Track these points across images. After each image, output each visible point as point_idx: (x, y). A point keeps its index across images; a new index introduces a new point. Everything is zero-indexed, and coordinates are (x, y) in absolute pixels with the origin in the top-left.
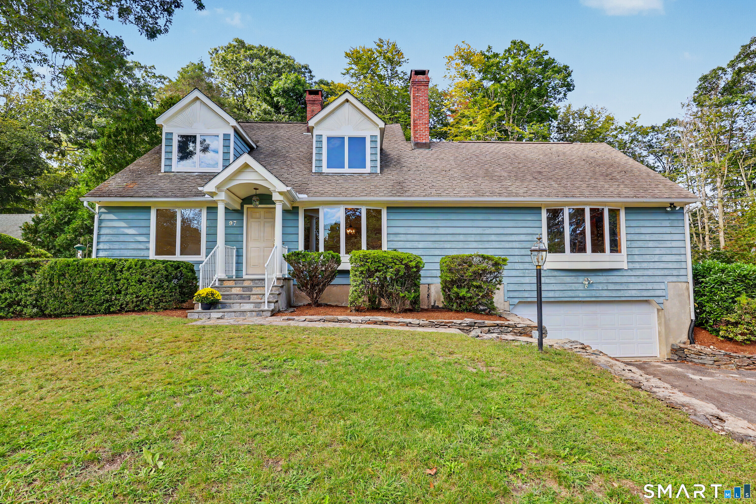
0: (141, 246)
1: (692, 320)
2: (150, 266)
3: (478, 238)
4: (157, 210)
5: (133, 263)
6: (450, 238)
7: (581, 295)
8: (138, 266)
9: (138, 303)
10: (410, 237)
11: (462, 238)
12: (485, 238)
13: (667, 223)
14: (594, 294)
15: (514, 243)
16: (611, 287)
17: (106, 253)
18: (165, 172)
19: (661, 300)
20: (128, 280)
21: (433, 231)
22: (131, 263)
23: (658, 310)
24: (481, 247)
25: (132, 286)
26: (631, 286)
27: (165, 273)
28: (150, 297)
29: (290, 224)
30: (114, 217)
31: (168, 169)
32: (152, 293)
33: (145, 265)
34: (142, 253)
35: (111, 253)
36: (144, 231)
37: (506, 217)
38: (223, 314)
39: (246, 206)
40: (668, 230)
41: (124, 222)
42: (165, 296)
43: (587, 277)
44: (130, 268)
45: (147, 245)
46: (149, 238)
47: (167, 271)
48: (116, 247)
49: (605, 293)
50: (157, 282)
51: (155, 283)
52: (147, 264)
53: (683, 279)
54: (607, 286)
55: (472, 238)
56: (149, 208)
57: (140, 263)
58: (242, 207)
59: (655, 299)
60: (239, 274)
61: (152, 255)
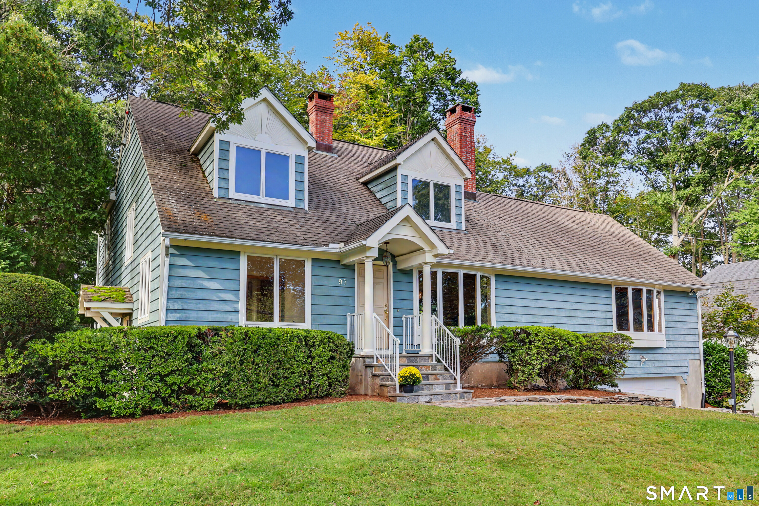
0: (227, 308)
1: (703, 394)
3: (567, 313)
4: (248, 257)
6: (545, 312)
7: (638, 372)
10: (514, 310)
11: (555, 312)
12: (573, 314)
13: (687, 306)
14: (646, 370)
15: (593, 320)
16: (657, 364)
17: (178, 315)
18: (219, 198)
19: (685, 376)
21: (533, 304)
23: (682, 386)
24: (570, 322)
26: (669, 364)
28: (339, 379)
29: (404, 287)
30: (189, 263)
31: (223, 193)
32: (340, 374)
34: (230, 317)
35: (184, 315)
36: (231, 285)
37: (588, 293)
38: (430, 397)
40: (688, 313)
41: (203, 271)
43: (643, 355)
45: (236, 306)
46: (238, 296)
48: (192, 306)
49: (653, 370)
53: (697, 357)
54: (654, 363)
55: (563, 313)
56: (238, 253)
59: (682, 375)
61: (243, 322)
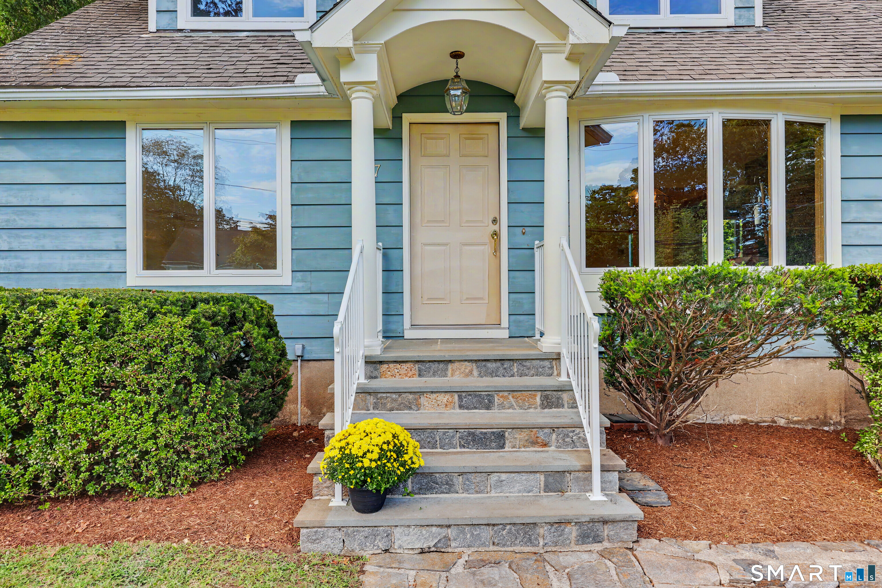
2: (139, 327)
5: (75, 318)
8: (94, 327)
9: (99, 469)
18: (159, 30)
20: (56, 384)
22: (65, 314)
25: (71, 406)
27: (194, 350)
28: (141, 447)
31: (166, 21)
32: (149, 429)
33: (118, 321)
36: (108, 195)
38: (444, 532)
39: (407, 118)
42: (196, 437)
44: (64, 336)
45: (119, 239)
46: (123, 216)
47: (200, 342)
50: (167, 386)
51: (160, 391)
52: (124, 317)
57: (100, 312)
58: (397, 119)
60: (393, 327)
61: (133, 271)
